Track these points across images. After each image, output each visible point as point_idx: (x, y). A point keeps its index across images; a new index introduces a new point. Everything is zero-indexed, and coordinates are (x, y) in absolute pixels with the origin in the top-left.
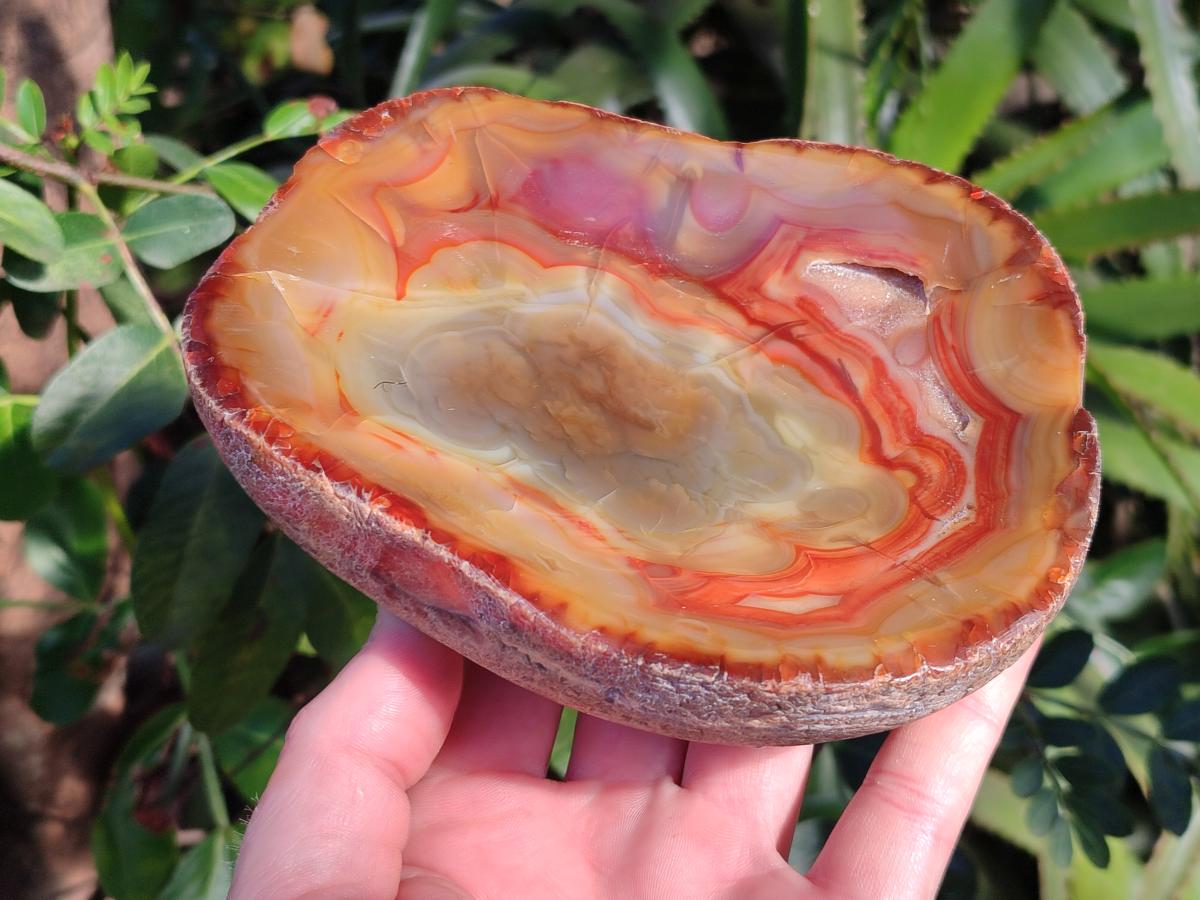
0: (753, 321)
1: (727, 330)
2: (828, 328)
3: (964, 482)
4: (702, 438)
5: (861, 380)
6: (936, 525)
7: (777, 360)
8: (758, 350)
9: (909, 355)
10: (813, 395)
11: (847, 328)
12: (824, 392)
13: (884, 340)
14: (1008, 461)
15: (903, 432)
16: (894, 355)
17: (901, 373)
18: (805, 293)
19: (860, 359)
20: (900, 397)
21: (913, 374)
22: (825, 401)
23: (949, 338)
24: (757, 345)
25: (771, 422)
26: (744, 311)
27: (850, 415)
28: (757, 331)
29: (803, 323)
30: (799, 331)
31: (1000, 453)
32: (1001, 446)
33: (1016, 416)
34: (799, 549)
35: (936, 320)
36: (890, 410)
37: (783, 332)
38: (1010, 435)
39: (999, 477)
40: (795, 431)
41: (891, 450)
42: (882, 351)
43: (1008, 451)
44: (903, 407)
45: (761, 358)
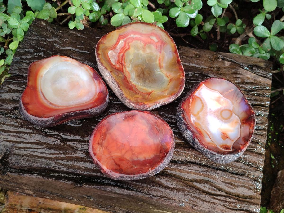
0: (123, 67)
1: (125, 69)
2: (118, 60)
3: (128, 38)
5: (122, 54)
6: (134, 37)
7: (125, 63)
9: (116, 51)
10: (126, 58)
11: (117, 58)
12: (125, 57)
13: (116, 54)
14: (124, 35)
15: (125, 47)
16: (117, 52)
18: (117, 64)
19: (120, 55)
20: (121, 50)
21: (118, 50)
22: (126, 56)
23: (113, 47)
24: (125, 65)
25: (132, 59)
27: (126, 53)
28: (123, 66)
29: (120, 63)
32: (123, 36)
33: (119, 36)
35: (112, 50)
36: (123, 50)
37: (122, 64)
38: (121, 36)
40: (131, 57)
41: (127, 47)
42: (118, 54)
43: (123, 35)
45: (126, 64)
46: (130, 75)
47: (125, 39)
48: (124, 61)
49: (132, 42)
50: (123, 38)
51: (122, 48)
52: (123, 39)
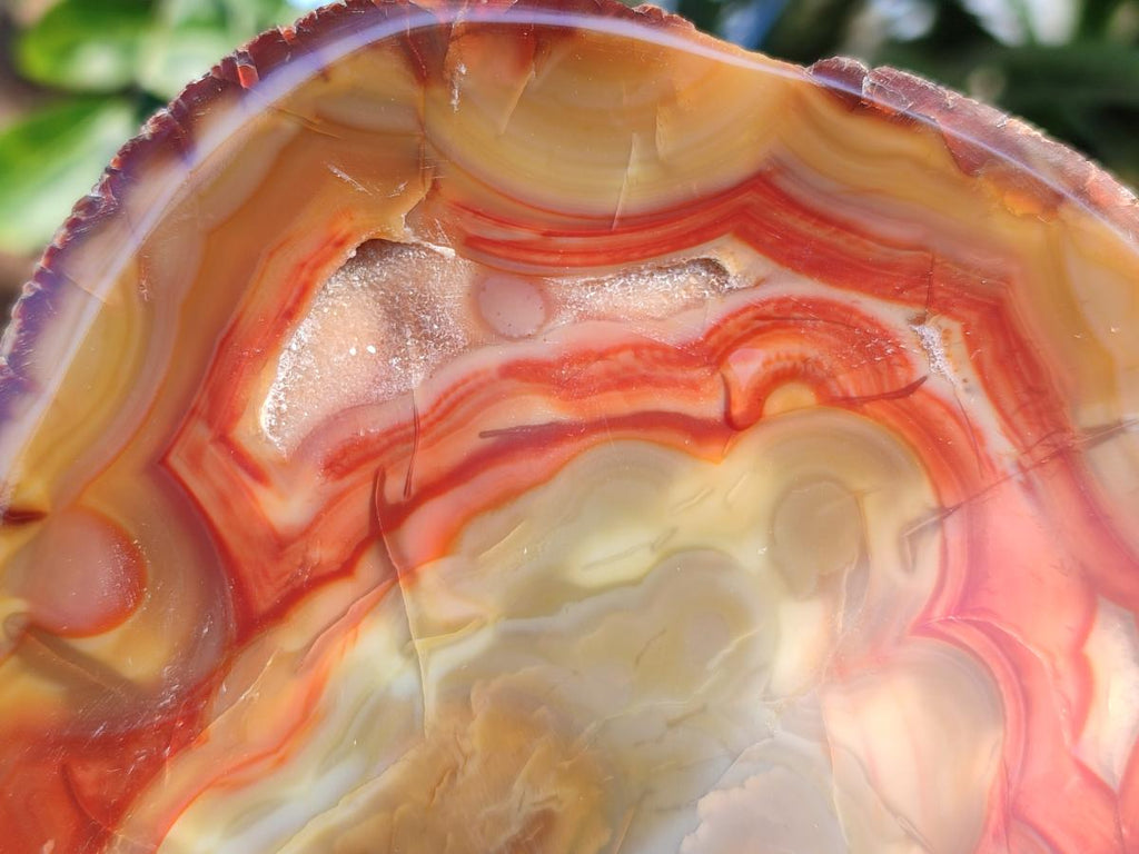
0: (346, 569)
2: (412, 433)
3: (850, 310)
4: (592, 727)
5: (540, 410)
6: (935, 384)
7: (446, 543)
8: (411, 574)
9: (519, 310)
10: (541, 502)
11: (422, 403)
13: (474, 345)
14: (845, 227)
15: (681, 374)
16: (510, 339)
17: (555, 337)
18: (319, 455)
19: (496, 398)
20: (602, 356)
21: (564, 320)
22: (561, 485)
23: (523, 235)
24: (398, 573)
26: (321, 579)
28: (368, 567)
29: (379, 478)
30: (394, 488)
31: (821, 234)
32: (804, 227)
33: (759, 183)
34: (924, 628)
35: (471, 245)
36: (623, 382)
37: (385, 521)
38: (792, 204)
39: (878, 253)
41: (709, 407)
42: (493, 357)
43: (823, 219)
44: (626, 357)
45: (430, 574)
46: (280, 750)
47: (805, 287)
48: (471, 515)
49: (848, 403)
50: (786, 251)
51: (637, 348)
52: (763, 266)
